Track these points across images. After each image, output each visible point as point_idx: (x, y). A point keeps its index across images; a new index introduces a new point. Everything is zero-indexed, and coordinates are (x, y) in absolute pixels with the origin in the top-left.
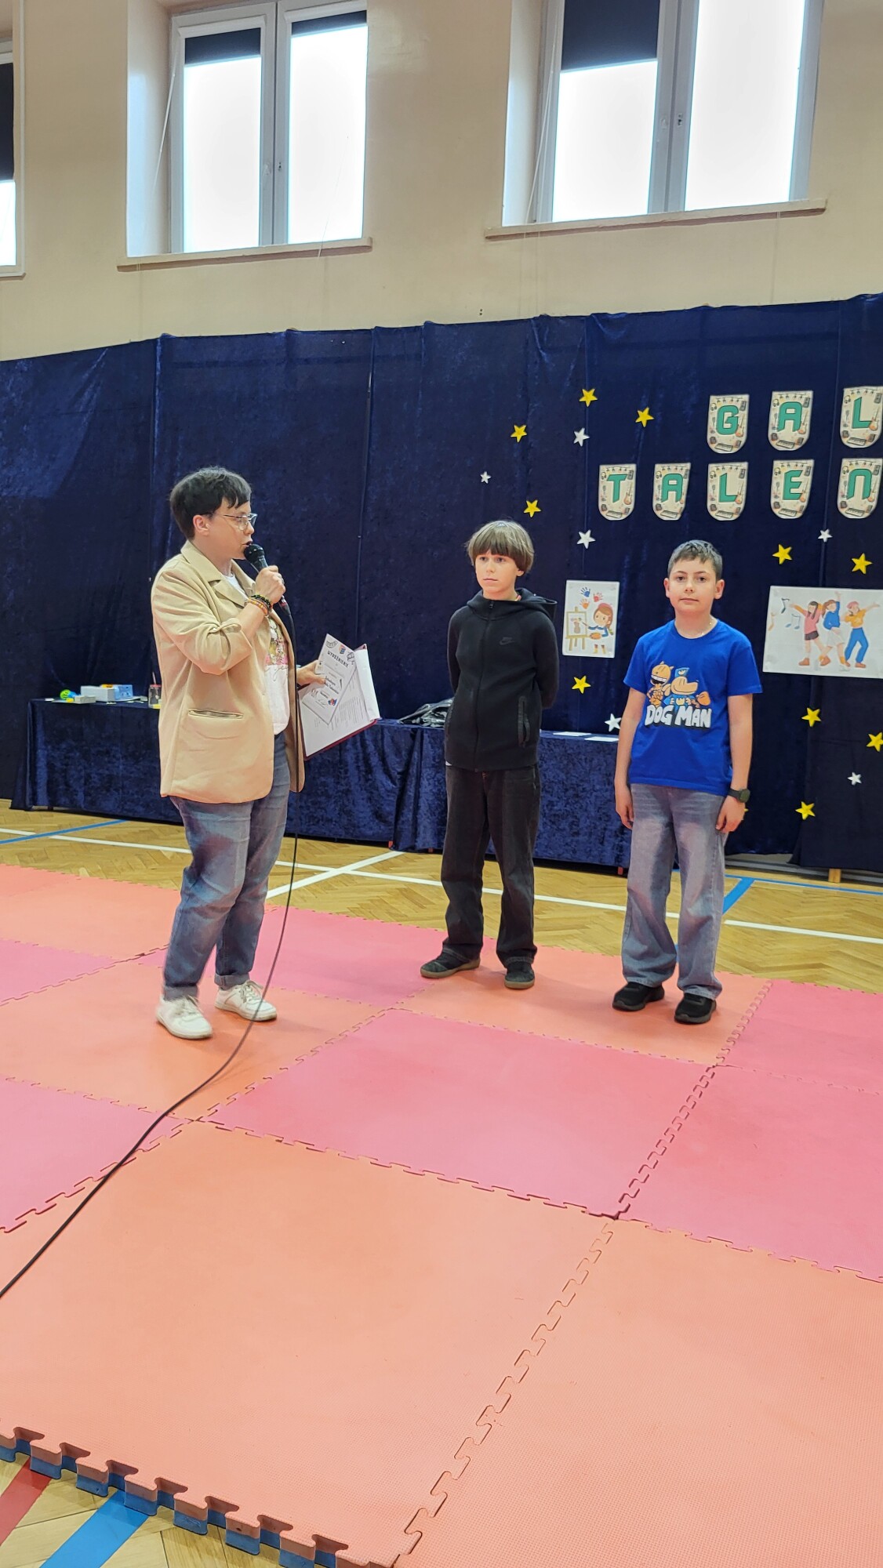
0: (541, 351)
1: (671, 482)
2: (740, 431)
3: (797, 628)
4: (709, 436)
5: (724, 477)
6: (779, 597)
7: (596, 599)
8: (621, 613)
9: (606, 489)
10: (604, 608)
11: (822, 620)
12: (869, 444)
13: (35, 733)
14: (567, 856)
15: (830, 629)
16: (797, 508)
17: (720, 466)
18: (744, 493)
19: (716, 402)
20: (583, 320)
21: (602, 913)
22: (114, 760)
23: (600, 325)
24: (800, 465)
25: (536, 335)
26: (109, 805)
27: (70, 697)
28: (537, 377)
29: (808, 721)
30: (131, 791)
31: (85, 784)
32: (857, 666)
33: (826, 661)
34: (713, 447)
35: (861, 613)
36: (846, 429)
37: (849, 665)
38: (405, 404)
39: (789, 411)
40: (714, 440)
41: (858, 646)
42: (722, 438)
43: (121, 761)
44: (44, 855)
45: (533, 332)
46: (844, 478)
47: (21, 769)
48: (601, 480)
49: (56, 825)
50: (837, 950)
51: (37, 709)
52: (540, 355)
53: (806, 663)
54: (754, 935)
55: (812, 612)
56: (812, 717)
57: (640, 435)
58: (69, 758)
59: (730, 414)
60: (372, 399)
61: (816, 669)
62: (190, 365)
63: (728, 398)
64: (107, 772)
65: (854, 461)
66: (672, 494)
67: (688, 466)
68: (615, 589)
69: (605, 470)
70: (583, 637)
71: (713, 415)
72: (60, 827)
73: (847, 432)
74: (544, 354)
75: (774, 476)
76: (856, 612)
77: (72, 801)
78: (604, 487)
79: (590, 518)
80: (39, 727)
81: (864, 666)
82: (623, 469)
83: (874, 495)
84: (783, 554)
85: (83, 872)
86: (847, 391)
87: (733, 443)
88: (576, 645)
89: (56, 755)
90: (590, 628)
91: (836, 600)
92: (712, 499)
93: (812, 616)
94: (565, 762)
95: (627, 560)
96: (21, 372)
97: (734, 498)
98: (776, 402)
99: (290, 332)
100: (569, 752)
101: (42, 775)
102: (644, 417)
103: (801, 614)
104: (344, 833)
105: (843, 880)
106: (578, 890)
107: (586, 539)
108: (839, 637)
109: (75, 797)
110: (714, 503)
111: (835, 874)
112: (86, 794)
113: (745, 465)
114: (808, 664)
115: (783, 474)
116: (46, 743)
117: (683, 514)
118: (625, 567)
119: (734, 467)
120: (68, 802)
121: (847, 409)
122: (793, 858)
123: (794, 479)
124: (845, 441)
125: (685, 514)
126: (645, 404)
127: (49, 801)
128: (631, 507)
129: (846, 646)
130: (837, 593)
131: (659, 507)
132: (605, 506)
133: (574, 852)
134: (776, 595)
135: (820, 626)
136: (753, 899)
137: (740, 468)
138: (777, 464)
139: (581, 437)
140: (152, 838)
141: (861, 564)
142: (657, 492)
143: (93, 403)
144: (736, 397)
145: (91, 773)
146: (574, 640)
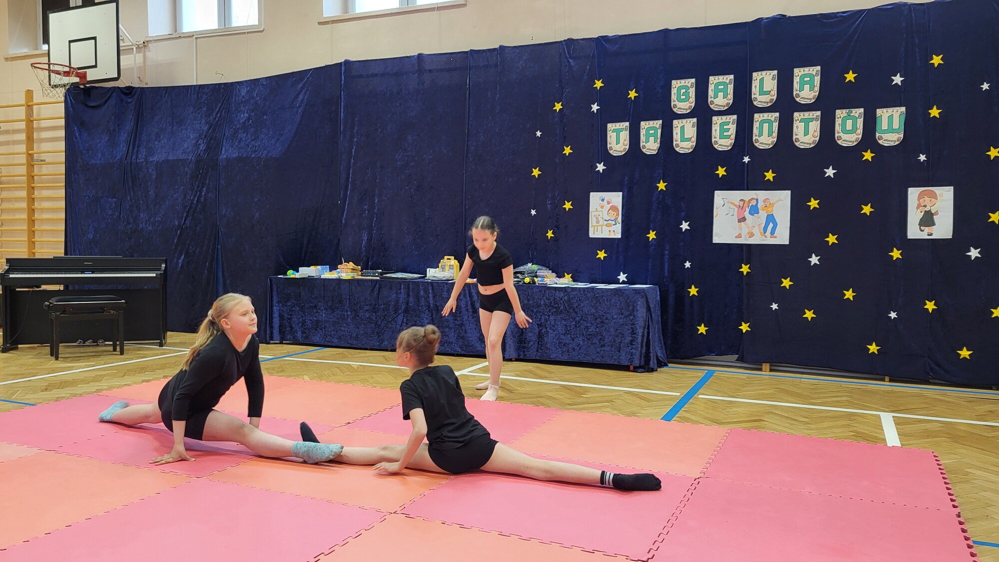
0: (569, 59)
1: (651, 132)
2: (691, 100)
3: (733, 215)
4: (672, 104)
5: (683, 128)
6: (720, 197)
7: (608, 203)
8: (624, 211)
9: (611, 137)
10: (613, 208)
11: (748, 210)
12: (770, 104)
13: (272, 297)
14: (598, 360)
15: (753, 215)
16: (728, 144)
17: (680, 121)
18: (695, 136)
19: (676, 84)
20: (593, 40)
21: (622, 393)
22: (319, 311)
23: (604, 43)
24: (728, 118)
25: (566, 50)
26: (317, 339)
27: (293, 274)
28: (567, 74)
29: (742, 272)
30: (330, 329)
31: (302, 327)
32: (771, 237)
33: (751, 235)
34: (675, 110)
35: (772, 205)
36: (755, 96)
37: (766, 237)
38: (489, 94)
39: (720, 87)
40: (675, 106)
41: (771, 225)
42: (680, 105)
43: (324, 312)
44: (282, 369)
45: (564, 48)
46: (756, 125)
47: (264, 319)
48: (608, 132)
49: (286, 352)
50: (770, 411)
51: (273, 282)
52: (569, 61)
53: (739, 236)
54: (717, 403)
55: (741, 205)
56: (745, 269)
57: (631, 106)
58: (292, 311)
59: (684, 90)
60: (469, 90)
61: (746, 240)
62: (361, 76)
63: (683, 81)
64: (315, 319)
65: (761, 115)
66: (652, 139)
67: (661, 122)
68: (619, 196)
69: (610, 126)
70: (602, 226)
71: (674, 91)
72: (288, 352)
73: (756, 98)
74: (571, 61)
75: (713, 125)
76: (768, 204)
77: (294, 338)
78: (610, 136)
79: (602, 155)
80: (275, 293)
81: (776, 237)
82: (621, 125)
83: (775, 135)
84: (721, 172)
85: (306, 378)
86: (755, 74)
87: (687, 107)
88: (597, 231)
89: (284, 309)
90: (605, 220)
91: (756, 198)
92: (676, 141)
93: (740, 208)
94: (594, 302)
95: (626, 179)
96: (263, 85)
97: (689, 140)
98: (712, 82)
99: (420, 55)
100: (596, 295)
101: (276, 322)
102: (632, 94)
103: (735, 207)
104: (460, 350)
105: (771, 370)
106: (607, 380)
107: (601, 167)
108: (759, 220)
109: (296, 334)
110: (677, 143)
111: (766, 366)
112: (303, 333)
113: (695, 120)
114: (741, 237)
115: (718, 124)
116: (279, 302)
117: (659, 150)
118: (626, 183)
119: (688, 122)
120: (292, 338)
121: (755, 85)
122: (738, 357)
123: (725, 127)
124: (755, 103)
125: (660, 150)
126: (632, 87)
127: (281, 337)
128: (627, 147)
129: (763, 225)
130: (755, 193)
131: (644, 147)
132: (612, 147)
133: (603, 357)
134: (718, 196)
135: (747, 214)
136: (715, 383)
137: (692, 122)
138: (715, 118)
139: (595, 108)
140: (344, 358)
141: (770, 176)
142: (643, 138)
143: (305, 101)
144: (687, 80)
145: (306, 320)
146: (596, 228)
